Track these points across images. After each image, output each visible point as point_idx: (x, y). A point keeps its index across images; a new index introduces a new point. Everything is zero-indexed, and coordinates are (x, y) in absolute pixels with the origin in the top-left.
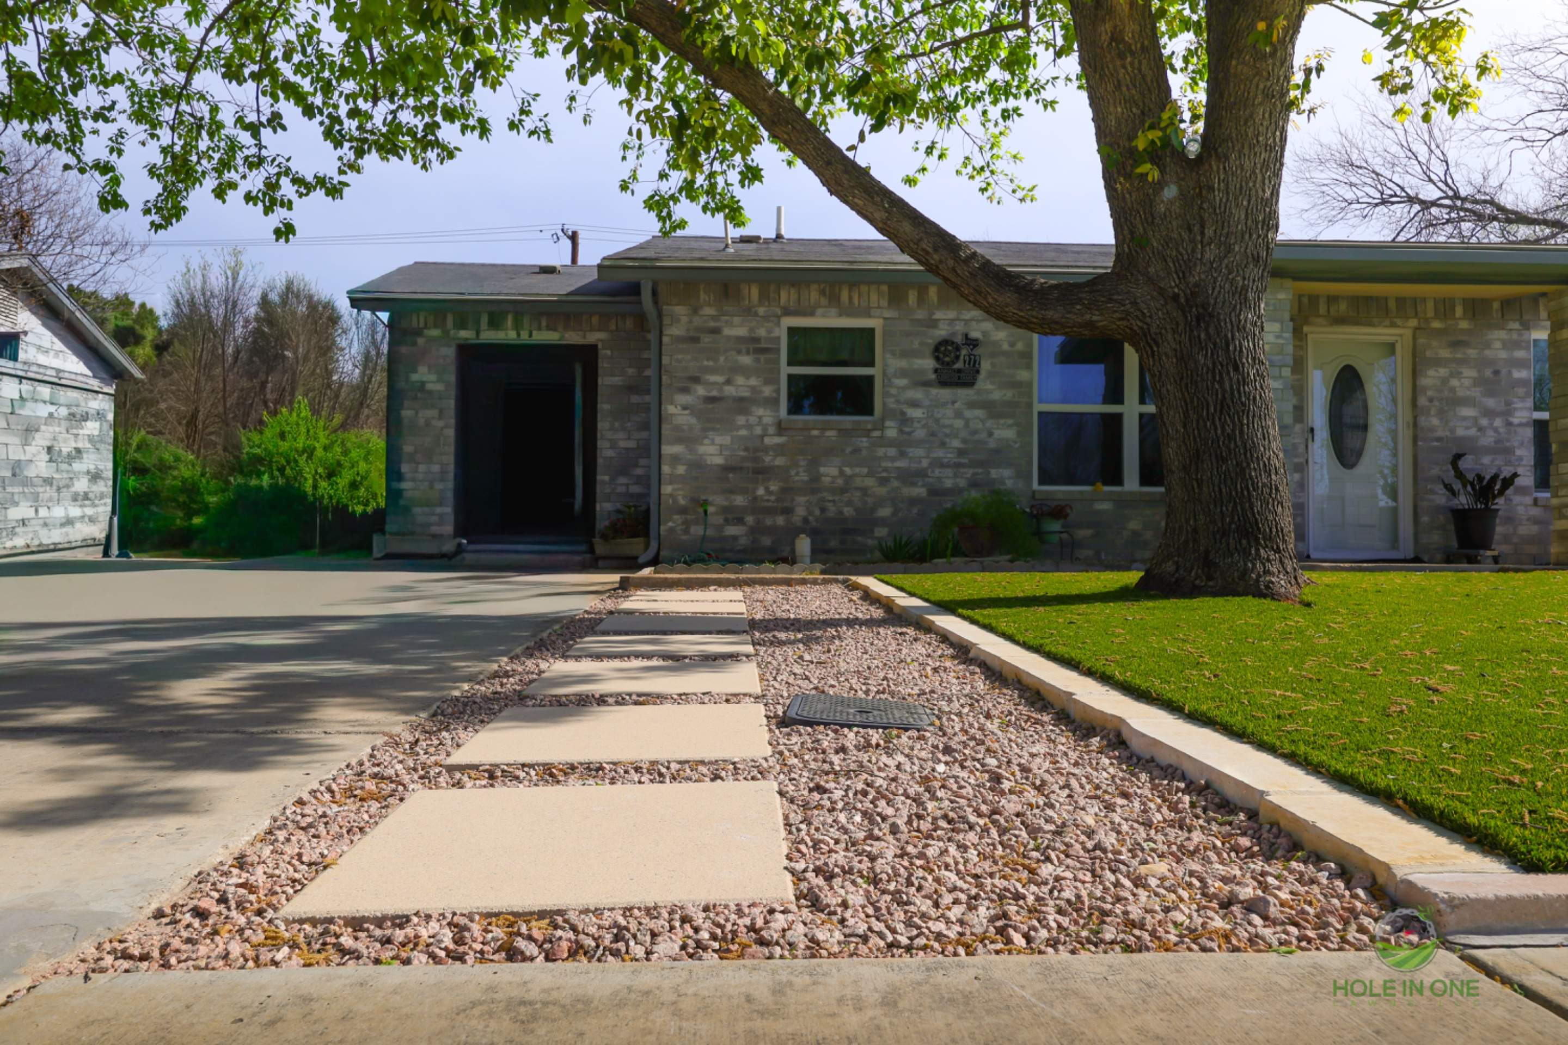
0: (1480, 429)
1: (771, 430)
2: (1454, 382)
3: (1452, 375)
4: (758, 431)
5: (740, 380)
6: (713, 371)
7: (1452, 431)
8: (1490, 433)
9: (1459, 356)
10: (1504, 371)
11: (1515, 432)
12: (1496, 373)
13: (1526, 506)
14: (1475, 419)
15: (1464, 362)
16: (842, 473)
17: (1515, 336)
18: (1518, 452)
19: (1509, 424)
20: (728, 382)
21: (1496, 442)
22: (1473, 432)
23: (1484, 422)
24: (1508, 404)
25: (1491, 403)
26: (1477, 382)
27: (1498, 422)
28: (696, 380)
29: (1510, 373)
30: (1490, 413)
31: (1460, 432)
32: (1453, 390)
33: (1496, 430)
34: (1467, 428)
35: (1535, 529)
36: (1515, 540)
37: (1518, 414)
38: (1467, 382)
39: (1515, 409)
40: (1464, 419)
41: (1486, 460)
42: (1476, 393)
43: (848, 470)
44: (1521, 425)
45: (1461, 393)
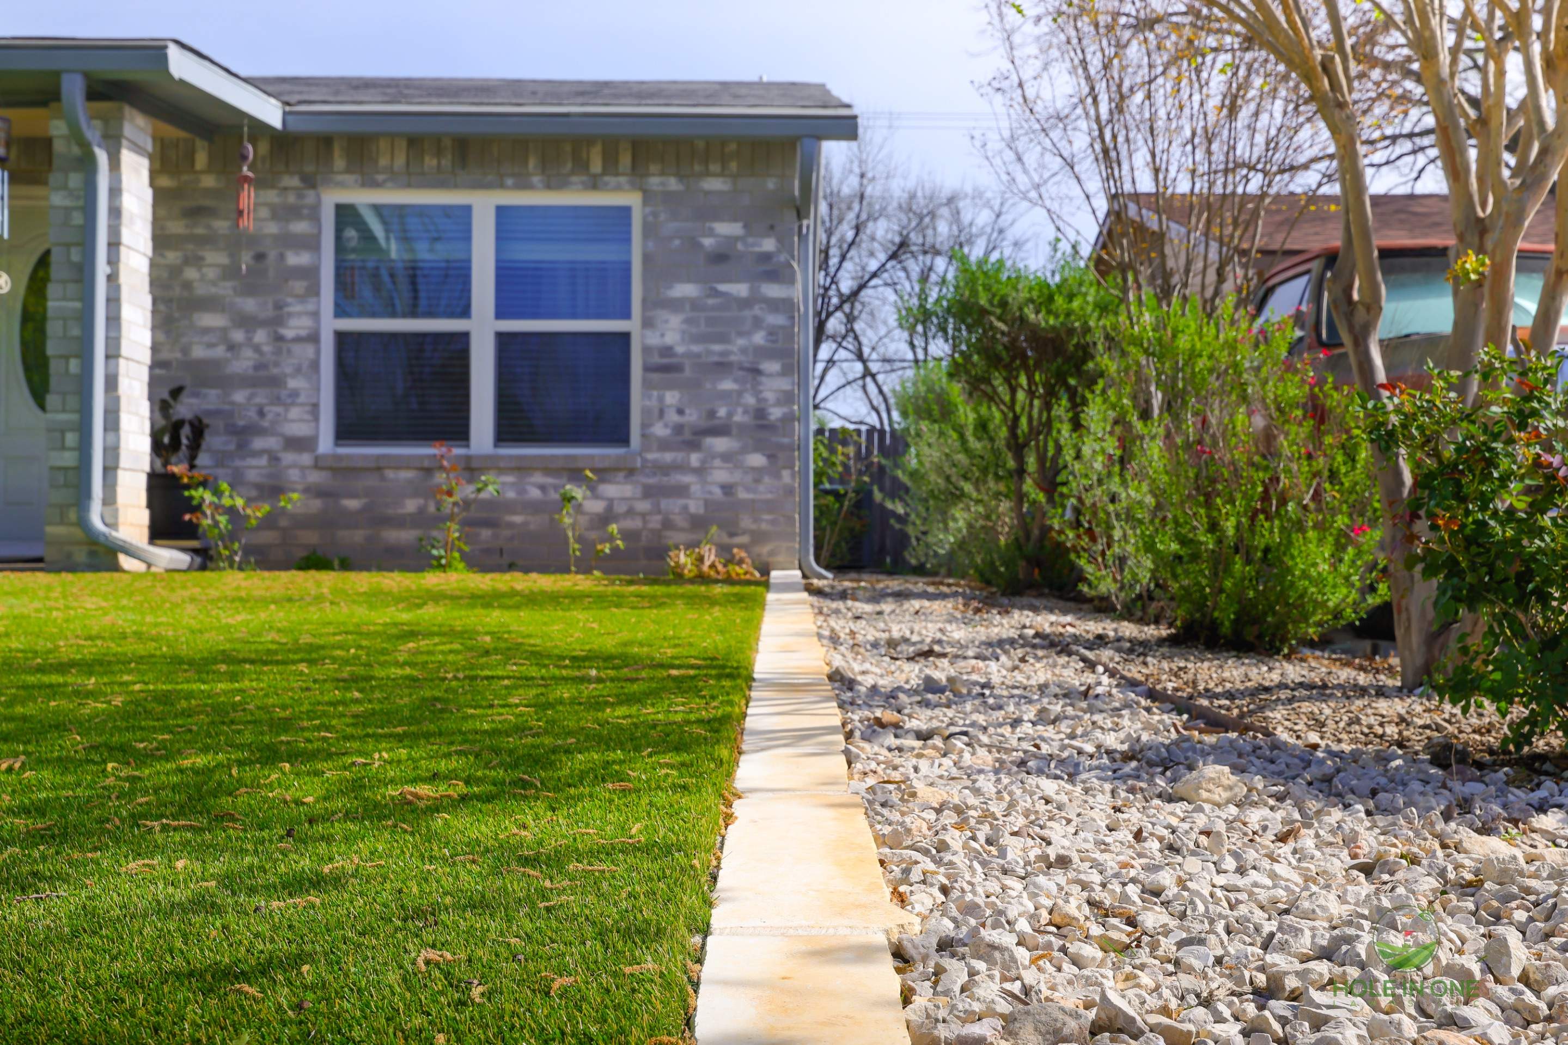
0: (232, 347)
2: (191, 273)
3: (187, 261)
7: (185, 351)
8: (248, 353)
9: (200, 231)
10: (272, 255)
11: (289, 351)
12: (260, 257)
13: (303, 469)
14: (224, 330)
15: (209, 240)
17: (291, 199)
18: (292, 383)
19: (280, 339)
21: (258, 367)
22: (220, 352)
23: (238, 336)
24: (279, 306)
25: (249, 305)
26: (227, 273)
27: (260, 336)
29: (282, 257)
30: (247, 322)
31: (198, 352)
32: (187, 285)
33: (257, 349)
34: (210, 346)
35: (316, 505)
36: (285, 523)
37: (294, 322)
38: (211, 273)
39: (290, 315)
40: (206, 331)
41: (239, 396)
42: (226, 289)
44: (298, 339)
45: (201, 290)
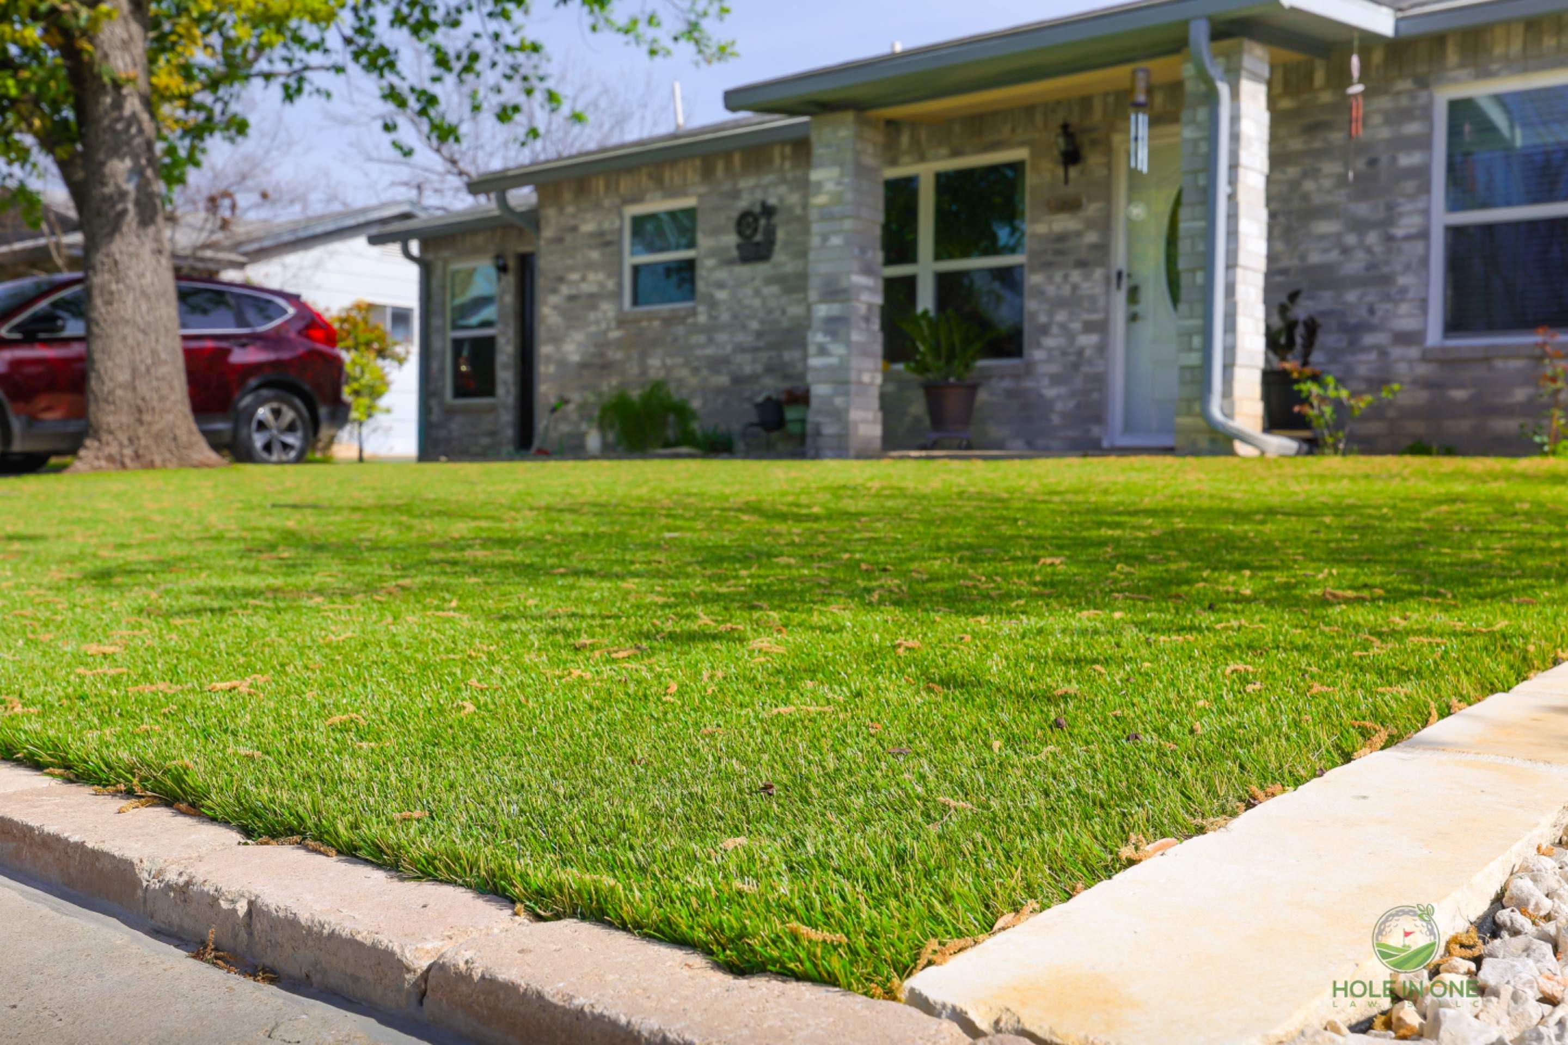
0: (1345, 251)
1: (613, 324)
2: (1309, 186)
3: (1305, 175)
4: (603, 326)
5: (591, 276)
6: (571, 269)
7: (1303, 257)
8: (1360, 255)
9: (1317, 144)
10: (1384, 160)
11: (1400, 251)
12: (1373, 162)
13: (1411, 362)
14: (1338, 236)
15: (1325, 153)
16: (664, 364)
17: (1404, 102)
18: (1402, 281)
19: (1390, 238)
20: (584, 279)
21: (1369, 268)
22: (1334, 256)
23: (1351, 239)
24: (1390, 207)
25: (1362, 209)
26: (1342, 181)
27: (1372, 238)
28: (561, 280)
29: (1394, 159)
30: (1359, 226)
31: (1315, 258)
32: (1305, 197)
33: (1369, 250)
34: (1326, 251)
35: (1422, 396)
36: (1391, 414)
37: (1404, 221)
38: (1327, 183)
39: (1401, 215)
40: (1322, 237)
41: (1351, 296)
42: (1340, 197)
43: (669, 361)
44: (1409, 238)
45: (1317, 200)
